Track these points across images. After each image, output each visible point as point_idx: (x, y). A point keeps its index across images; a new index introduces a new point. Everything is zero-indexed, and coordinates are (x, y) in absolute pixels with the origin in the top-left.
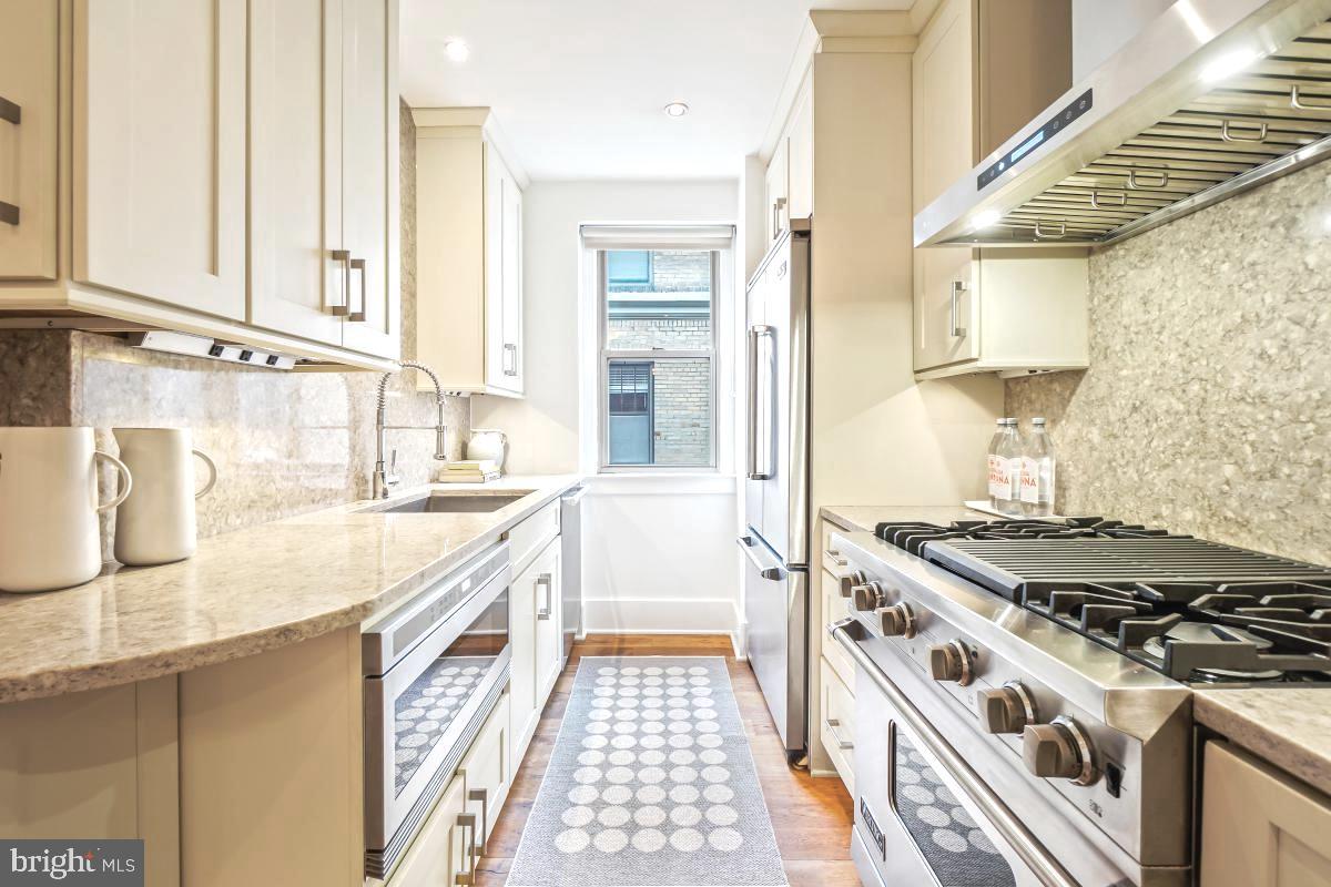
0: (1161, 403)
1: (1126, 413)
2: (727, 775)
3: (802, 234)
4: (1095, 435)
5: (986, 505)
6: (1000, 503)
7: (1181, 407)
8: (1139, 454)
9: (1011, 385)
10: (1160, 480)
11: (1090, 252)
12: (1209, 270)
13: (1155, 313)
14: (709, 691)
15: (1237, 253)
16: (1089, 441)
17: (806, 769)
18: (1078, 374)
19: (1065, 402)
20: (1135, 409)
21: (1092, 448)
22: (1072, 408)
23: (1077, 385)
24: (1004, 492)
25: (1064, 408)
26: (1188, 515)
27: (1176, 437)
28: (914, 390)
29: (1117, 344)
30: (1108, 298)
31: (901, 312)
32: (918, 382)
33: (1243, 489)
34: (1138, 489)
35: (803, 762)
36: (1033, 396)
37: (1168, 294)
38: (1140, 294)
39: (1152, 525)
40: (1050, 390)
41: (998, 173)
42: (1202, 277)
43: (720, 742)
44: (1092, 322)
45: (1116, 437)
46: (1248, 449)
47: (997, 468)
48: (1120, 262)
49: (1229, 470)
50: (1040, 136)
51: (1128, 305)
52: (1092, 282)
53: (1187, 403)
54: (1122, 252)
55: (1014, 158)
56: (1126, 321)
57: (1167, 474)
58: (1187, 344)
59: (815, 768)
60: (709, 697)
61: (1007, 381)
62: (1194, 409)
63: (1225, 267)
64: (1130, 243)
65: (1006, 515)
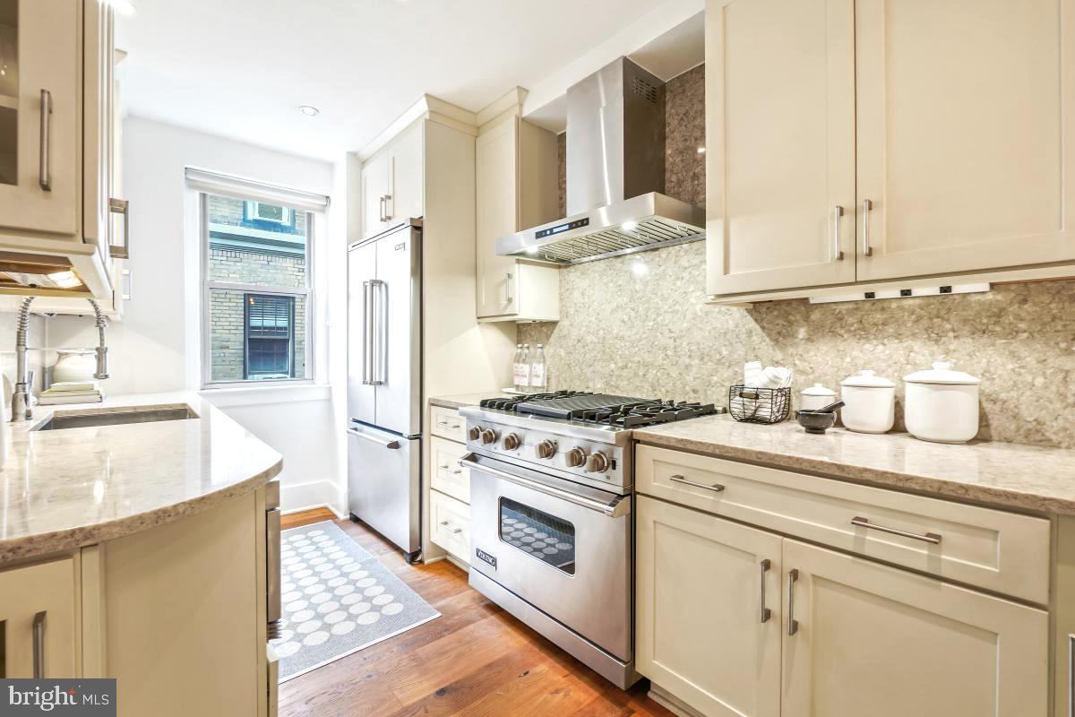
0: (589, 338)
1: (575, 343)
2: (375, 581)
3: (417, 228)
4: (563, 353)
5: (513, 390)
6: (523, 388)
7: (596, 340)
8: (581, 361)
9: (521, 327)
10: (588, 371)
11: (560, 267)
12: (606, 284)
13: (586, 300)
14: (333, 542)
15: (615, 279)
16: (560, 355)
17: (421, 562)
18: (554, 323)
19: (548, 337)
20: (579, 341)
21: (561, 359)
22: (552, 339)
23: (554, 329)
24: (524, 382)
25: (548, 340)
26: (599, 386)
27: (595, 353)
28: (477, 328)
29: (572, 311)
30: (568, 290)
31: (470, 282)
32: (479, 323)
33: (617, 373)
34: (580, 376)
35: (419, 559)
36: (533, 333)
37: (592, 292)
38: (581, 290)
39: (586, 391)
40: (542, 331)
41: (546, 235)
42: (604, 287)
43: (359, 566)
44: (561, 300)
45: (571, 353)
46: (618, 357)
47: (521, 370)
48: (573, 275)
49: (613, 366)
50: (567, 227)
51: (576, 294)
52: (560, 281)
53: (598, 339)
54: (573, 270)
55: (555, 231)
56: (575, 301)
57: (591, 369)
58: (598, 314)
59: (428, 558)
60: (335, 545)
61: (518, 325)
62: (601, 341)
63: (611, 285)
64: (577, 266)
65: (521, 393)
